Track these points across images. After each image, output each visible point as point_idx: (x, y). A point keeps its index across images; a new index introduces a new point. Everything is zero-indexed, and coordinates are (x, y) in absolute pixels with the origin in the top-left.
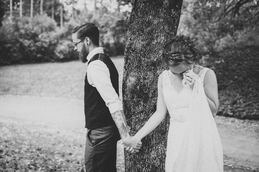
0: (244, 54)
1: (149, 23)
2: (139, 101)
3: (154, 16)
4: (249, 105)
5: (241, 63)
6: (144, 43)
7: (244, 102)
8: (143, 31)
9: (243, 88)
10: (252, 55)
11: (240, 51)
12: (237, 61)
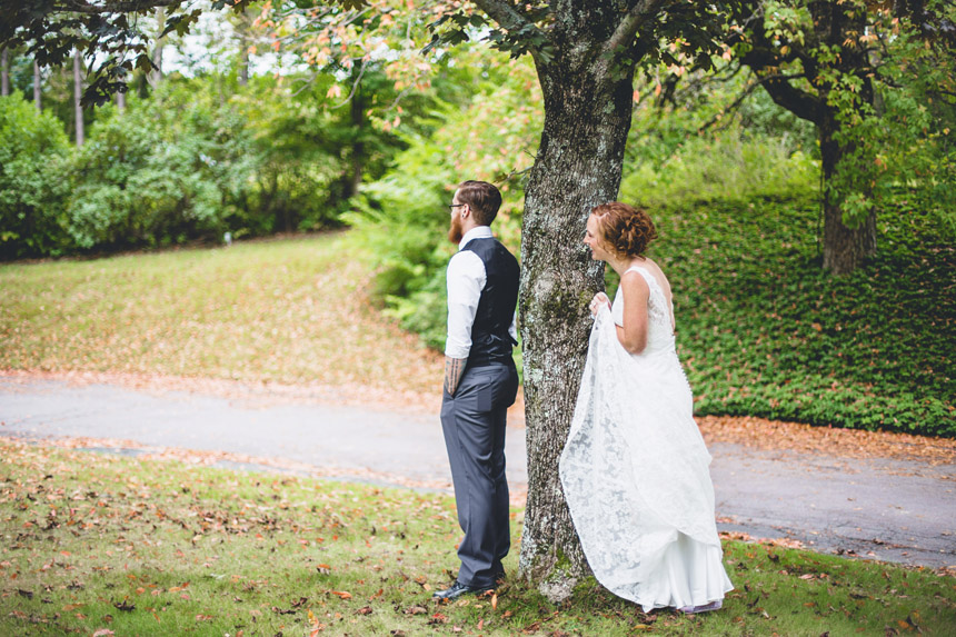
0: (689, 226)
1: (572, 185)
4: (714, 375)
5: (683, 253)
7: (700, 369)
9: (695, 328)
10: (716, 228)
11: (679, 217)
12: (672, 248)
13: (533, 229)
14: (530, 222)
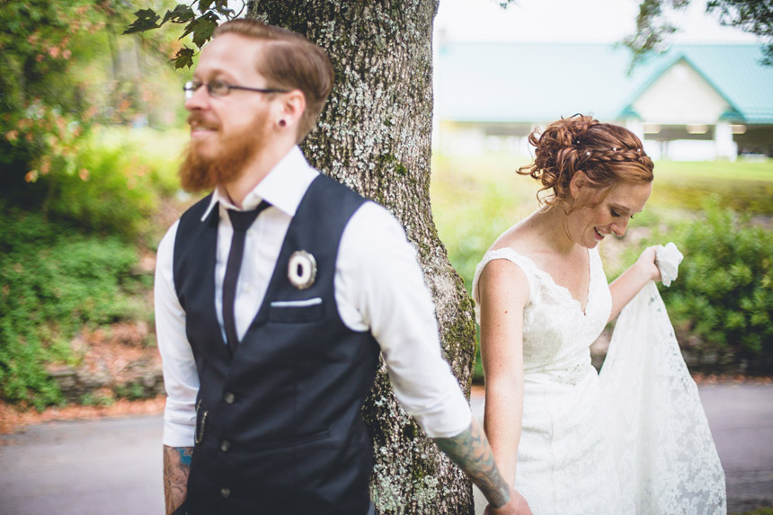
13: (382, 158)
14: (369, 142)
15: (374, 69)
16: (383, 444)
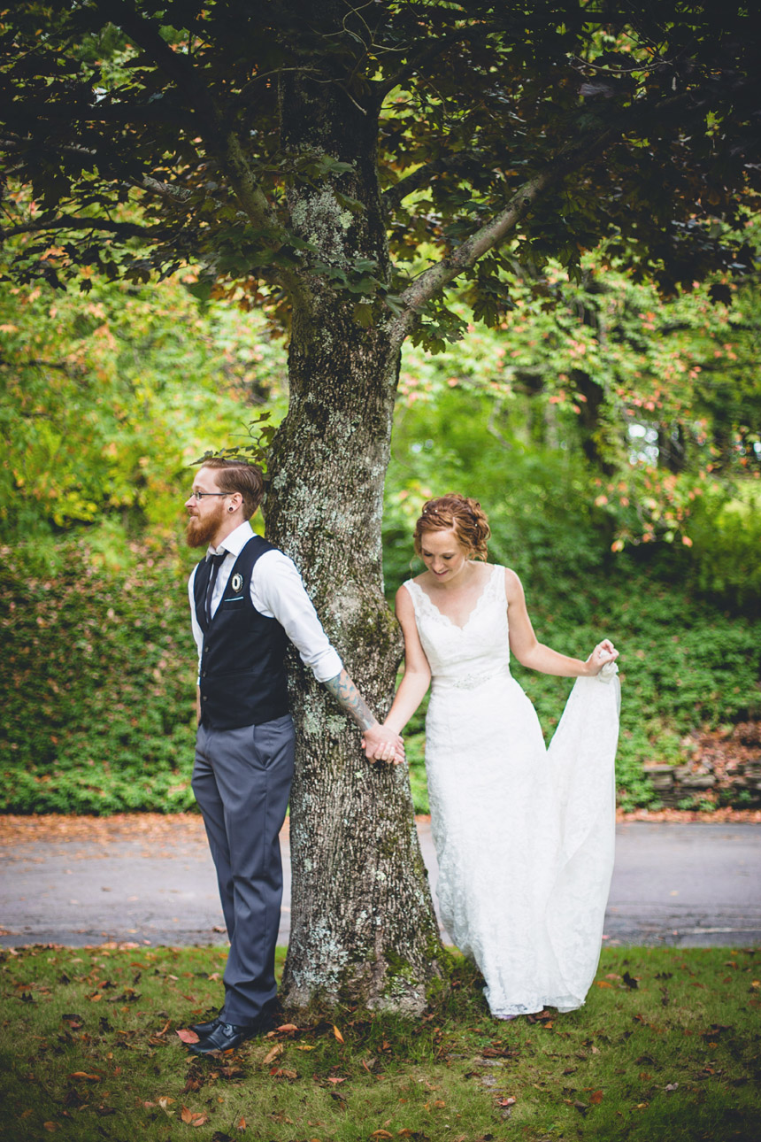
1: (365, 474)
2: (371, 652)
3: (373, 458)
6: (358, 518)
8: (352, 491)
13: (314, 529)
14: (307, 520)
15: (313, 478)
16: (308, 693)
